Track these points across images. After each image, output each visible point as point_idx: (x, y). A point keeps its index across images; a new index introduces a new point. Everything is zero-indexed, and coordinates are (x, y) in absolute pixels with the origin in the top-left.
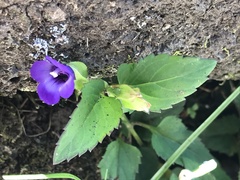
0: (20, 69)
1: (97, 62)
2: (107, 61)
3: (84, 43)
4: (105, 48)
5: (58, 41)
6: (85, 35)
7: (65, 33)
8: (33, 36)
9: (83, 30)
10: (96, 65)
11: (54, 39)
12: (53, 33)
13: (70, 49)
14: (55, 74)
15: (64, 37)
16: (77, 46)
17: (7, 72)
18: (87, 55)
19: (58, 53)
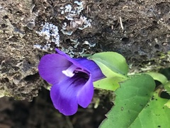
0: (34, 65)
1: (143, 48)
2: (157, 46)
3: (116, 24)
4: (151, 29)
5: (74, 25)
6: (116, 14)
7: (83, 13)
8: (40, 20)
9: (111, 7)
10: (141, 53)
11: (68, 22)
12: (66, 14)
13: (97, 34)
14: (69, 73)
15: (84, 19)
16: (107, 29)
17: (16, 69)
18: (126, 40)
19: (81, 40)
